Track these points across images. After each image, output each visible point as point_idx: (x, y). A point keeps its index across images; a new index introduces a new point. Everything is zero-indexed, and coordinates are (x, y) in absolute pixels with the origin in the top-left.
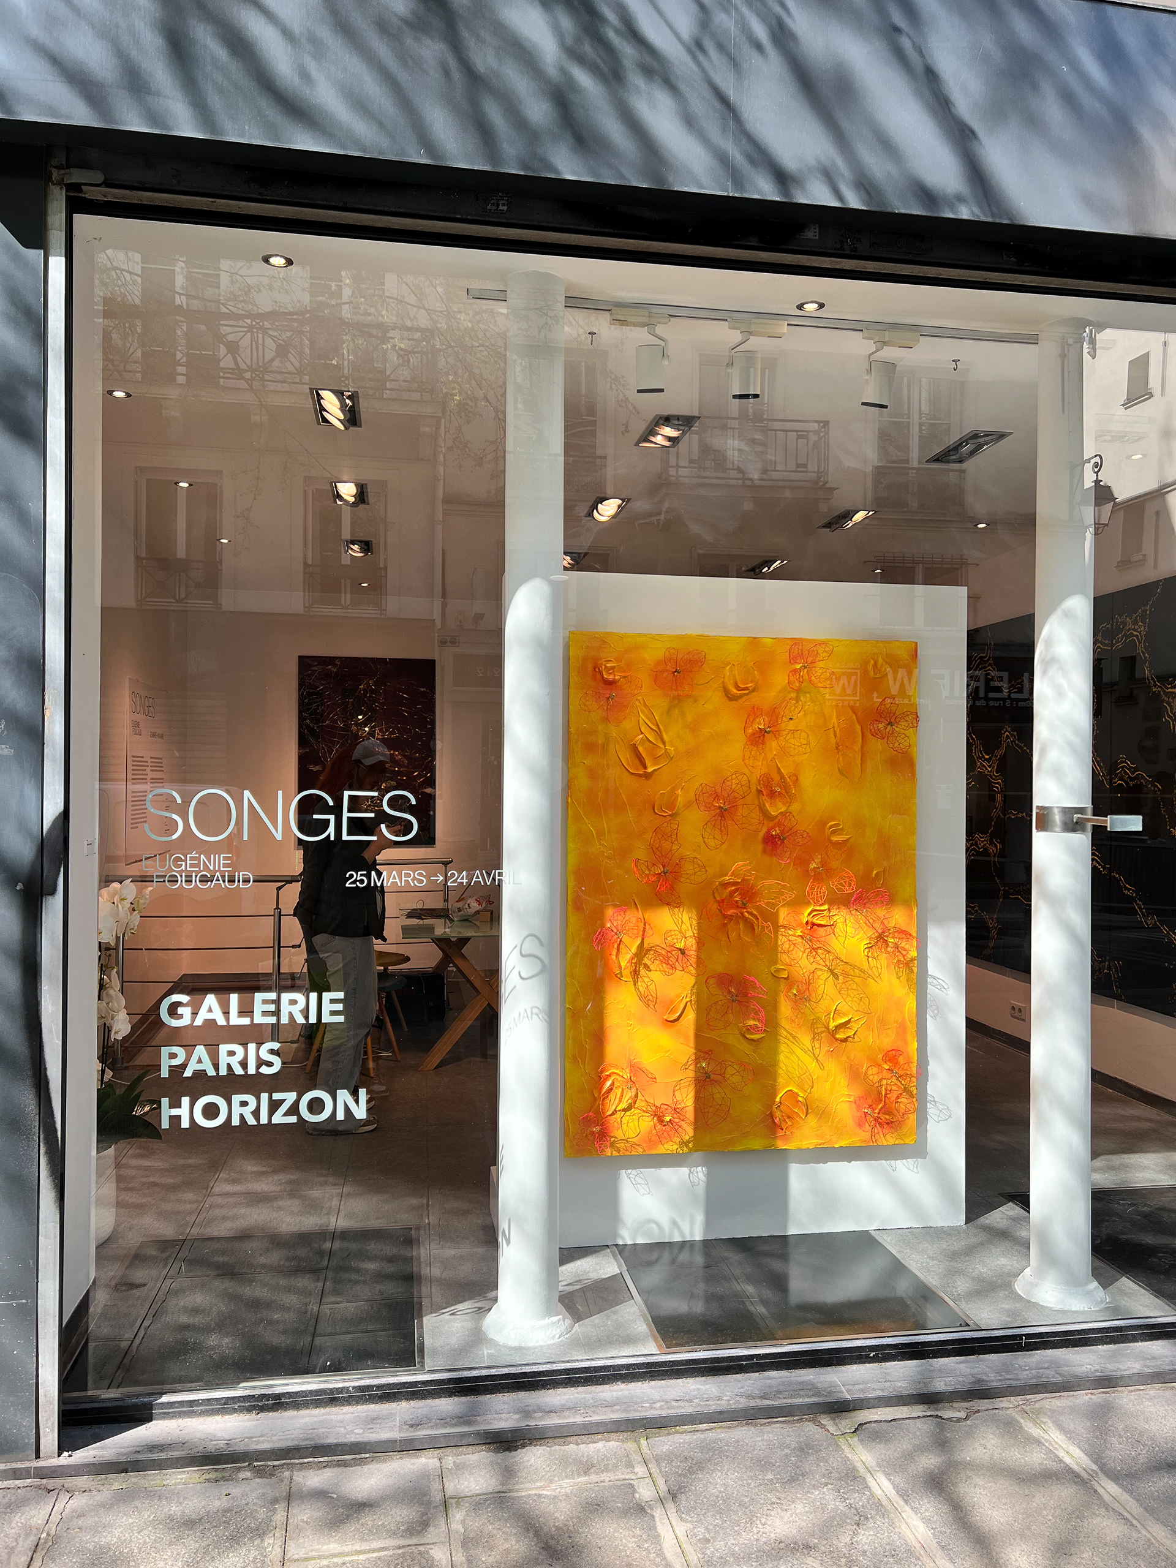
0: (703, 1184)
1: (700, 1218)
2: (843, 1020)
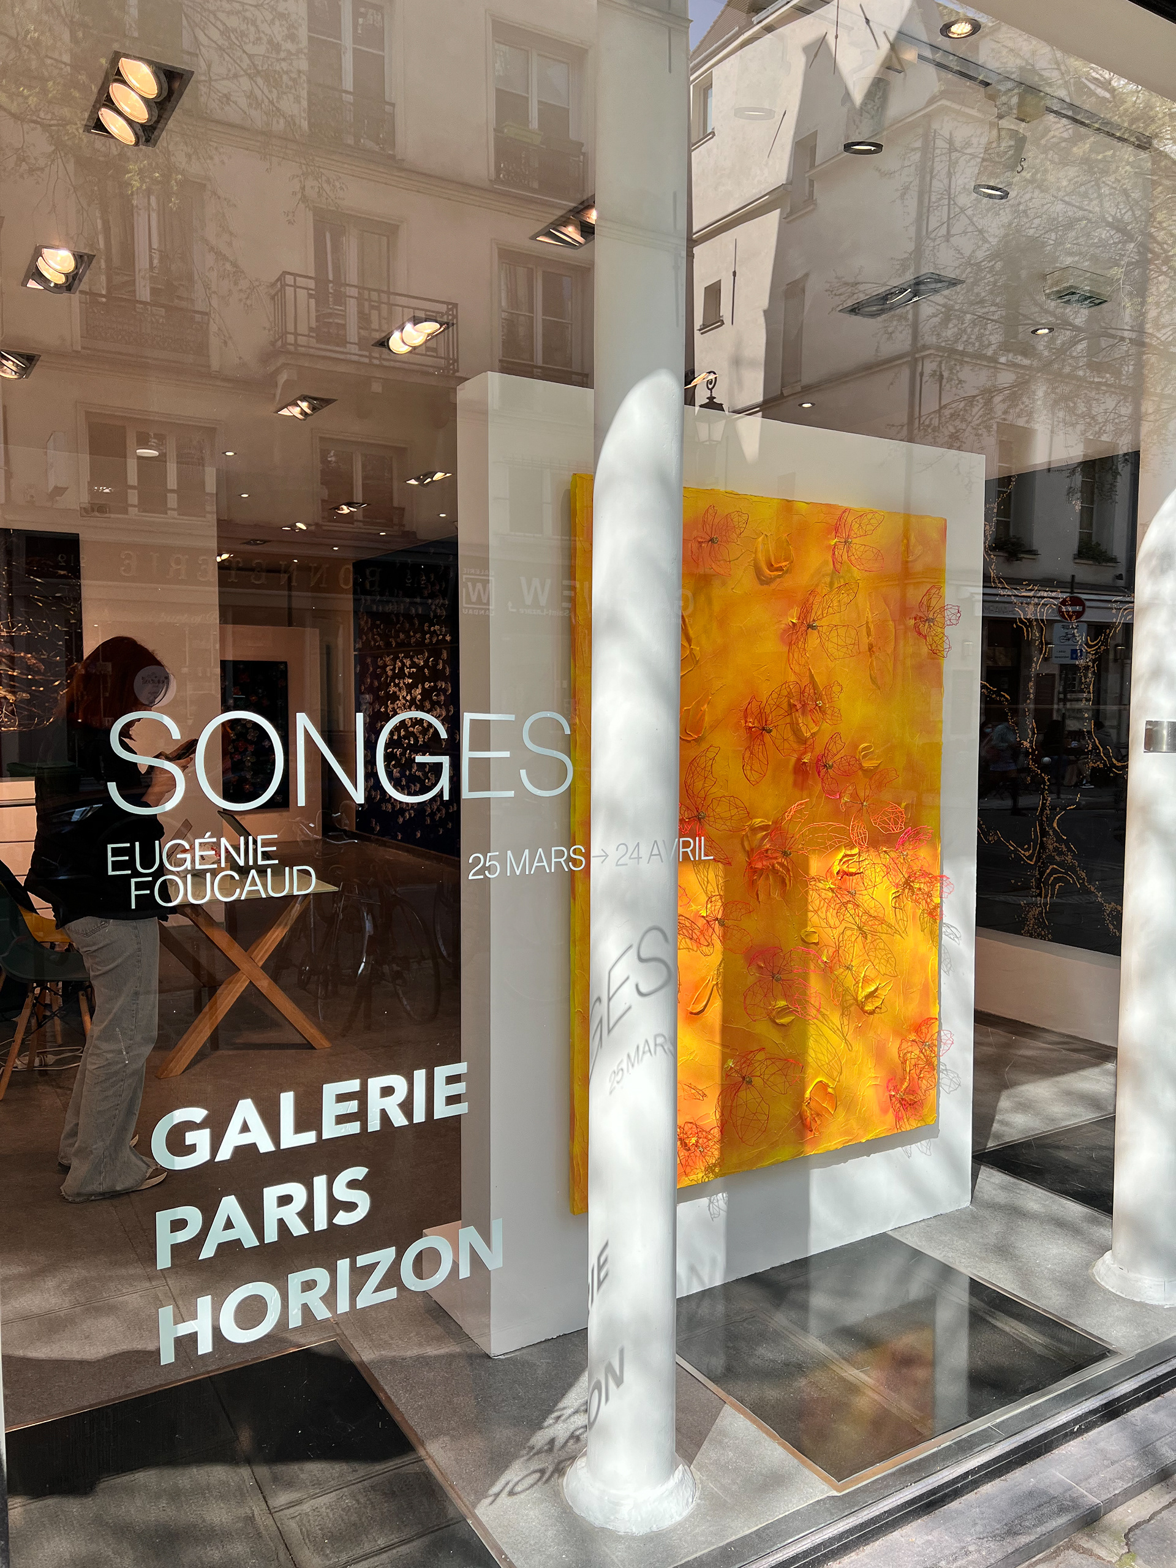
0: (723, 1214)
1: (721, 1259)
2: (872, 988)
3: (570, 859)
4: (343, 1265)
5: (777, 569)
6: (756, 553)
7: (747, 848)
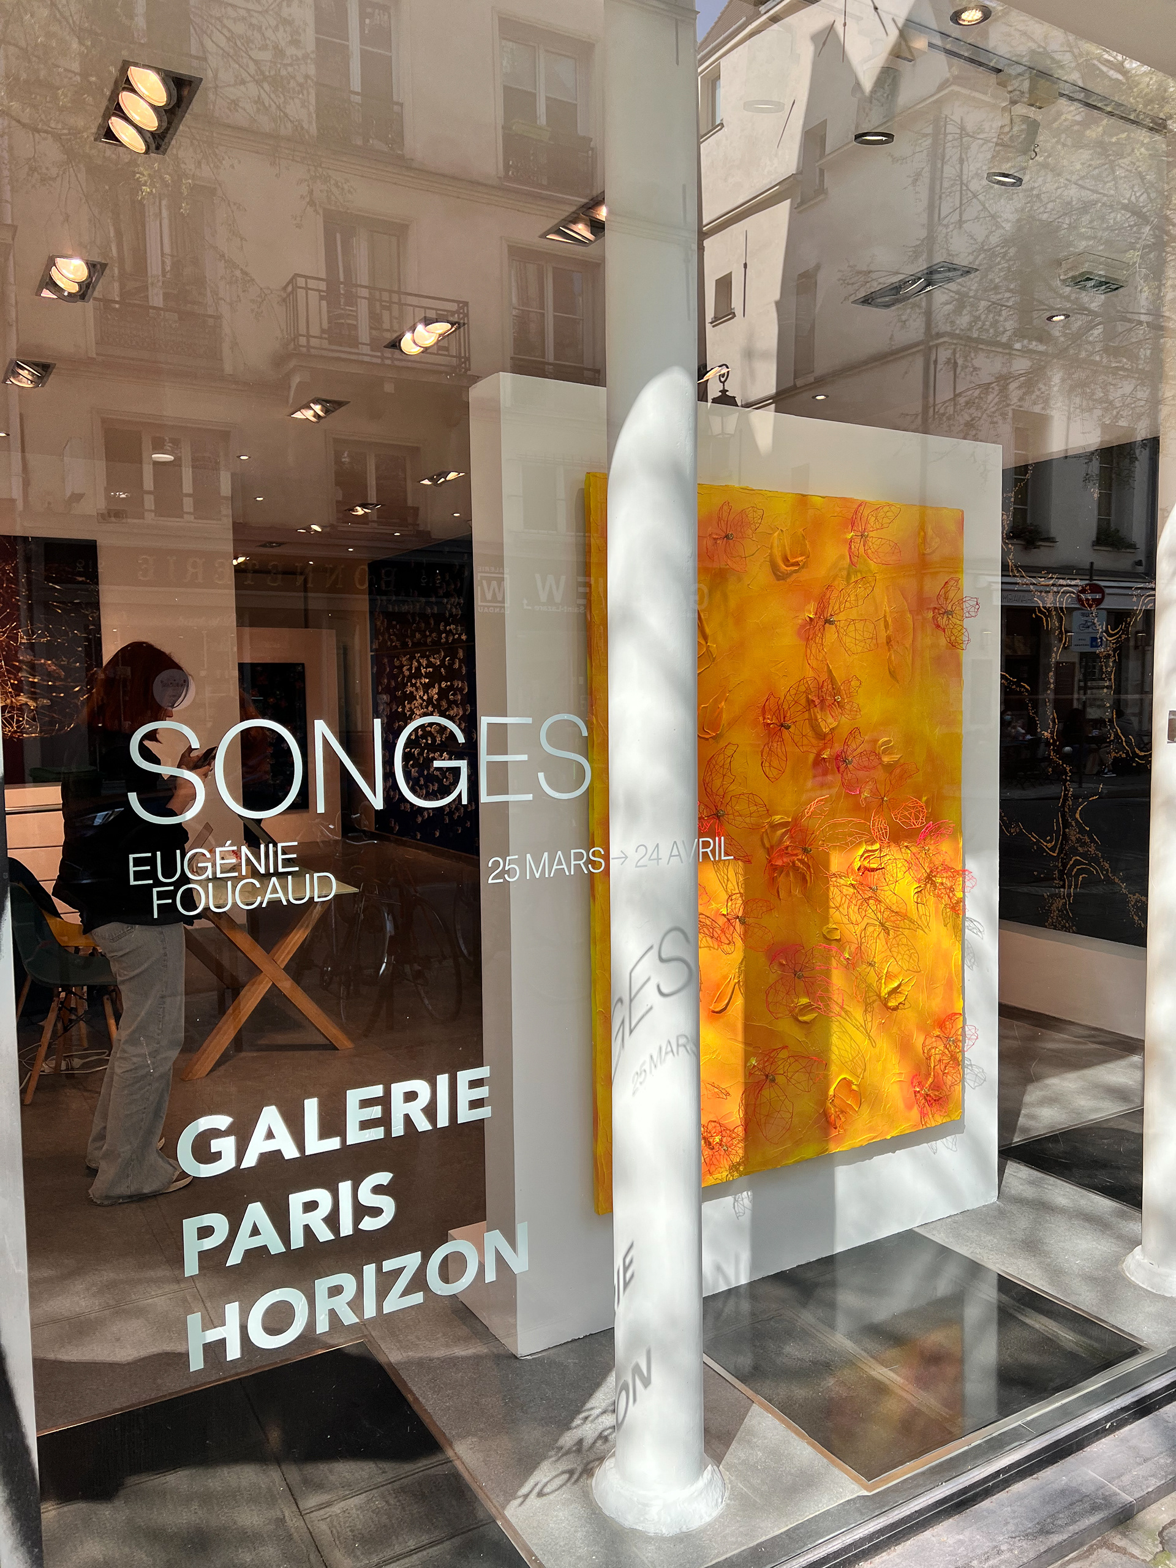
0: (748, 1213)
1: (745, 1256)
2: (896, 984)
3: (589, 861)
4: (370, 1270)
5: (793, 565)
6: (771, 548)
7: (767, 845)
